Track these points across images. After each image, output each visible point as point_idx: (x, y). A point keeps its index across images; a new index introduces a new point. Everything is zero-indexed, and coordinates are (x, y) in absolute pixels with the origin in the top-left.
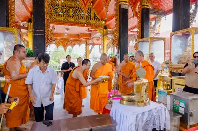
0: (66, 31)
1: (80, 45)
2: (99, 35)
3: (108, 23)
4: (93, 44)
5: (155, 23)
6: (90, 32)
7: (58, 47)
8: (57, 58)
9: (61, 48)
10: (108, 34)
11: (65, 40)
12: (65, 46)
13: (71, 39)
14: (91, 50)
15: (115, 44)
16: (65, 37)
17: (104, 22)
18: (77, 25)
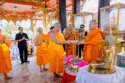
0: (14, 9)
1: (26, 20)
2: (41, 12)
3: (47, 3)
4: (36, 20)
5: (83, 3)
6: (34, 10)
7: (8, 22)
8: (9, 31)
9: (11, 23)
10: (48, 11)
11: (14, 16)
12: (15, 21)
13: (19, 16)
14: (35, 24)
15: (57, 18)
16: (14, 14)
17: (44, 2)
18: (23, 4)
